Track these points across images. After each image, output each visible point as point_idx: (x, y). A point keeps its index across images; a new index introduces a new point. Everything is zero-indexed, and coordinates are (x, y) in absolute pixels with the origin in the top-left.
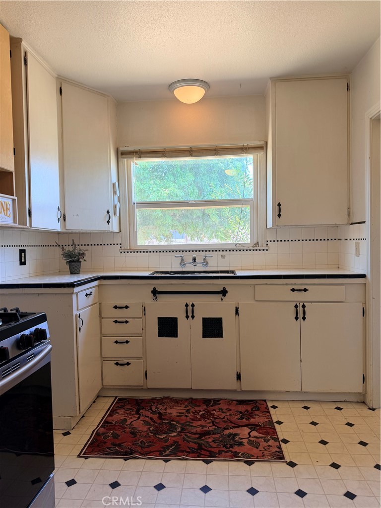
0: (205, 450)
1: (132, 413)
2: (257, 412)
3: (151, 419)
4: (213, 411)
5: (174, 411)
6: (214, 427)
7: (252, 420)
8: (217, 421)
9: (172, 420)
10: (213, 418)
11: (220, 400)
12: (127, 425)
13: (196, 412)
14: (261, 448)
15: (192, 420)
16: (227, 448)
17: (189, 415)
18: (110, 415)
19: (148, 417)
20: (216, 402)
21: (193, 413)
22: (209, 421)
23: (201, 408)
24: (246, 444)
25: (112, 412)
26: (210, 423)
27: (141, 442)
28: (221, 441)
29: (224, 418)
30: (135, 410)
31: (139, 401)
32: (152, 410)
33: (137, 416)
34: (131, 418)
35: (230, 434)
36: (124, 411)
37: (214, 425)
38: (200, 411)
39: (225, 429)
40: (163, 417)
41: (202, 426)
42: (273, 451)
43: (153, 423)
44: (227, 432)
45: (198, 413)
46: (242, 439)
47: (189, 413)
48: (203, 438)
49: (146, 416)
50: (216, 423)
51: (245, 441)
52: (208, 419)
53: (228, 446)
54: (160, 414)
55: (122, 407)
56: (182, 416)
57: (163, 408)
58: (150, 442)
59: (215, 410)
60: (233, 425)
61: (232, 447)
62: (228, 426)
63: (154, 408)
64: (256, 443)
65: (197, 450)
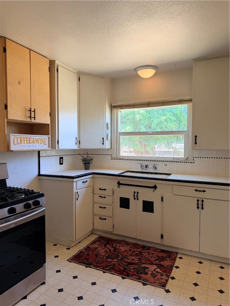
0: (126, 272)
1: (102, 245)
2: (167, 259)
3: (110, 250)
4: (143, 252)
5: (123, 249)
6: (139, 261)
7: (162, 263)
8: (142, 258)
9: (119, 253)
10: (141, 256)
11: (151, 248)
12: (96, 251)
13: (134, 251)
14: (156, 278)
15: (130, 255)
16: (138, 274)
17: (129, 252)
18: (92, 244)
19: (108, 249)
20: (149, 248)
21: (132, 252)
22: (139, 258)
23: (138, 250)
24: (149, 274)
25: (94, 242)
26: (138, 259)
27: (98, 261)
28: (137, 269)
29: (147, 258)
30: (105, 244)
31: (109, 240)
32: (113, 246)
33: (104, 247)
34: (101, 248)
35: (145, 267)
36: (99, 243)
37: (139, 260)
38: (136, 251)
39: (144, 263)
40: (116, 251)
42: (162, 282)
43: (109, 252)
44: (143, 265)
45: (135, 252)
46: (149, 271)
47: (130, 251)
48: (129, 266)
49: (108, 248)
50: (141, 259)
51: (150, 272)
52: (138, 256)
53: (139, 273)
54: (116, 248)
55: (99, 241)
56: (126, 252)
57: (119, 246)
58: (102, 262)
59: (145, 252)
60: (149, 262)
61: (141, 274)
63: (114, 245)
64: (155, 275)
65: (122, 271)
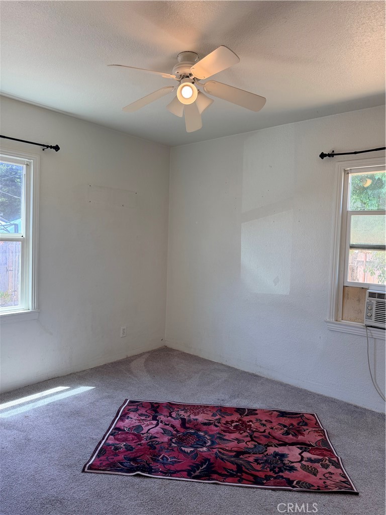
41: (239, 441)
62: (272, 442)
